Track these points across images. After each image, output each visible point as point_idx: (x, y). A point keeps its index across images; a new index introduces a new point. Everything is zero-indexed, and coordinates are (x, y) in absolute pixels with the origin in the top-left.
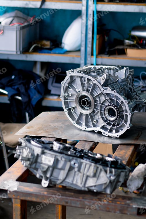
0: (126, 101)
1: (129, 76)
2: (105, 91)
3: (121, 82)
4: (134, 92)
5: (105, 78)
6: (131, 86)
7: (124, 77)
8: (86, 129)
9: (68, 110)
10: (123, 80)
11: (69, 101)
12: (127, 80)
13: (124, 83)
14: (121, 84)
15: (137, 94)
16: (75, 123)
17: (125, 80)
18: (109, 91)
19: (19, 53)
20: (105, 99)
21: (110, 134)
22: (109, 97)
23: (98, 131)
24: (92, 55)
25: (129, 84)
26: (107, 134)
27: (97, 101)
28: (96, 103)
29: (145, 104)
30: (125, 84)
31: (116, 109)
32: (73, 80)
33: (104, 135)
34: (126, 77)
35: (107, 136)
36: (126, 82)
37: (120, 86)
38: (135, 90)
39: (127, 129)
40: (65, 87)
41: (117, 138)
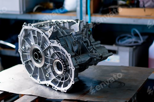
0: (69, 54)
1: (84, 30)
2: (51, 44)
3: (75, 35)
4: (91, 45)
5: (52, 31)
6: (87, 40)
7: (78, 31)
8: (40, 82)
9: (25, 63)
10: (77, 33)
11: (28, 55)
12: (82, 33)
13: (78, 36)
14: (75, 37)
15: (93, 48)
16: (31, 76)
17: (80, 33)
18: (56, 44)
19: (22, 13)
20: (53, 52)
21: (59, 89)
22: (56, 51)
23: (49, 85)
24: (87, 13)
25: (85, 38)
26: (56, 88)
27: (48, 54)
28: (46, 56)
29: (99, 57)
30: (80, 37)
31: (62, 62)
32: (28, 33)
33: (54, 89)
34: (81, 30)
35: (56, 90)
36: (82, 35)
37: (75, 39)
38: (92, 43)
39: (72, 84)
40: (21, 40)
41: (64, 92)
